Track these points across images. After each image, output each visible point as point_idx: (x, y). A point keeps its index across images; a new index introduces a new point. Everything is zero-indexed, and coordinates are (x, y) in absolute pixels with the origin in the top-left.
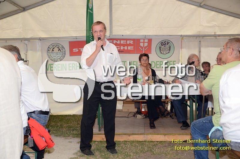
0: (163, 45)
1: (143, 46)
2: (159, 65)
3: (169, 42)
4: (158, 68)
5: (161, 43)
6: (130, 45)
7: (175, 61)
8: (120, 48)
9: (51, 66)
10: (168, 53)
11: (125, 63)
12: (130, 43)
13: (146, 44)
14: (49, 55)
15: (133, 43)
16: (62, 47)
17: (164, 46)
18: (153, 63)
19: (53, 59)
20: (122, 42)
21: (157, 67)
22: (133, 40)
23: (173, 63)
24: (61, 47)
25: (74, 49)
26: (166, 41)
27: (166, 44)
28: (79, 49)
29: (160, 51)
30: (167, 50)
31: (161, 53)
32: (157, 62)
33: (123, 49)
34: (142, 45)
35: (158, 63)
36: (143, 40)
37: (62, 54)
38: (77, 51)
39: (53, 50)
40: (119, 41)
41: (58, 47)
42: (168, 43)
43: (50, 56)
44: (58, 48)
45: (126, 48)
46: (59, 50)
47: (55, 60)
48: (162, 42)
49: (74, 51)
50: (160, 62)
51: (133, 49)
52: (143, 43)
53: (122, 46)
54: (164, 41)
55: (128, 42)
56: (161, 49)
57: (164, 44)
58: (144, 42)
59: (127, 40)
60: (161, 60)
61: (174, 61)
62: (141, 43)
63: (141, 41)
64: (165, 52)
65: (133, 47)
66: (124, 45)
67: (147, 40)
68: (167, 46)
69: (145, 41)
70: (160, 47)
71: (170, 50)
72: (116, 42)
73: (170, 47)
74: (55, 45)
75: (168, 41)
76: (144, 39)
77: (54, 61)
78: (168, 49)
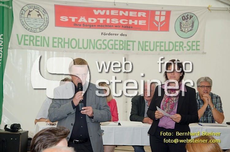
0: (184, 20)
1: (158, 21)
2: (179, 47)
3: (193, 16)
4: (178, 50)
5: (182, 18)
6: (142, 18)
7: (199, 42)
8: (128, 22)
9: (25, 38)
10: (191, 30)
11: (134, 43)
12: (141, 16)
13: (163, 18)
14: (24, 21)
15: (145, 16)
16: (44, 12)
17: (186, 22)
18: (170, 44)
19: (29, 27)
20: (131, 14)
21: (176, 49)
22: (147, 12)
23: (197, 44)
24: (42, 11)
25: (62, 17)
26: (189, 14)
27: (188, 18)
28: (70, 17)
29: (181, 28)
30: (189, 26)
31: (182, 30)
32: (176, 42)
33: (132, 23)
34: (157, 18)
35: (177, 44)
36: (159, 12)
37: (43, 22)
38: (67, 20)
39: (30, 15)
40: (127, 12)
41: (37, 10)
42: (191, 17)
43: (24, 23)
44: (38, 12)
45: (136, 22)
46: (38, 15)
47: (32, 29)
48: (184, 16)
49: (61, 20)
50: (180, 42)
51: (145, 24)
52: (159, 17)
53: (130, 19)
54: (186, 14)
55: (140, 14)
56: (182, 25)
57: (186, 18)
58: (160, 15)
59: (138, 11)
60: (181, 40)
61: (197, 42)
62: (156, 17)
63: (156, 14)
64: (186, 29)
65: (145, 21)
66: (133, 19)
67: (165, 12)
68: (190, 21)
69: (162, 14)
70: (180, 23)
71: (192, 26)
72: (123, 14)
73: (193, 23)
74: (33, 7)
75: (191, 14)
76: (161, 11)
77: (31, 31)
78: (191, 25)
